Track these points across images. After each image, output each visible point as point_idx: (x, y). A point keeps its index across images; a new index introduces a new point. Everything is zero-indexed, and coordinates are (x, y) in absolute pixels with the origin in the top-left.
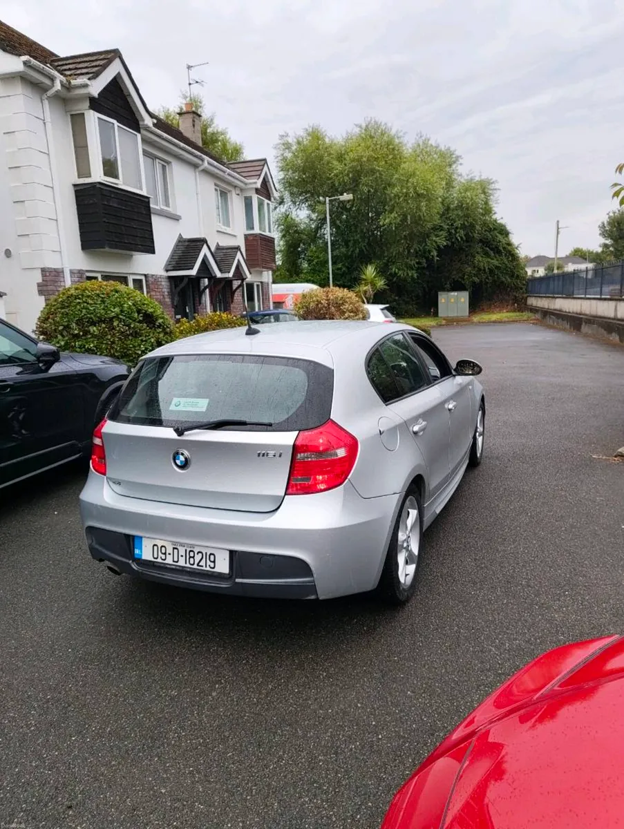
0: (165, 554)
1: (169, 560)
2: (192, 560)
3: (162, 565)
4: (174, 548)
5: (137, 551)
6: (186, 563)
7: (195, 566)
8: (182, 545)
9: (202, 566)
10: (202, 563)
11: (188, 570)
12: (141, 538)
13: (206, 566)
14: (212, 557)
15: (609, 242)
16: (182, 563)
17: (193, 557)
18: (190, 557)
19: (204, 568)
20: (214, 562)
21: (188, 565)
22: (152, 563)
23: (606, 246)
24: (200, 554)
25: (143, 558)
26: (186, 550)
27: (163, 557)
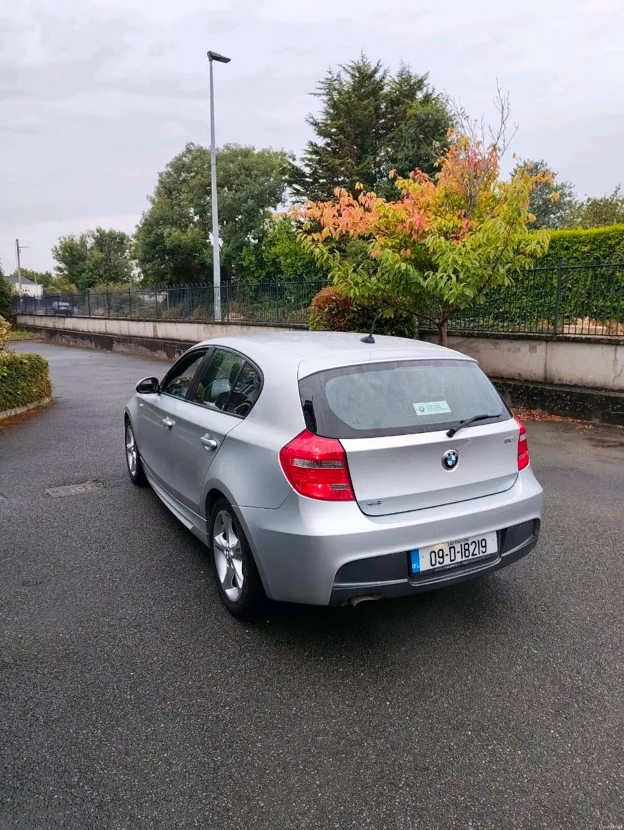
0: (443, 557)
1: (447, 561)
2: (467, 552)
3: (442, 569)
4: (450, 548)
5: (414, 566)
6: (462, 558)
7: (471, 557)
8: (457, 542)
9: (476, 555)
10: (476, 552)
11: (466, 563)
12: (417, 550)
13: (479, 553)
14: (483, 542)
15: (62, 266)
16: (459, 559)
17: (468, 550)
18: (466, 550)
19: (478, 556)
20: (485, 546)
21: (464, 559)
22: (432, 571)
23: (60, 269)
24: (474, 544)
25: (421, 570)
26: (461, 545)
27: (441, 560)
